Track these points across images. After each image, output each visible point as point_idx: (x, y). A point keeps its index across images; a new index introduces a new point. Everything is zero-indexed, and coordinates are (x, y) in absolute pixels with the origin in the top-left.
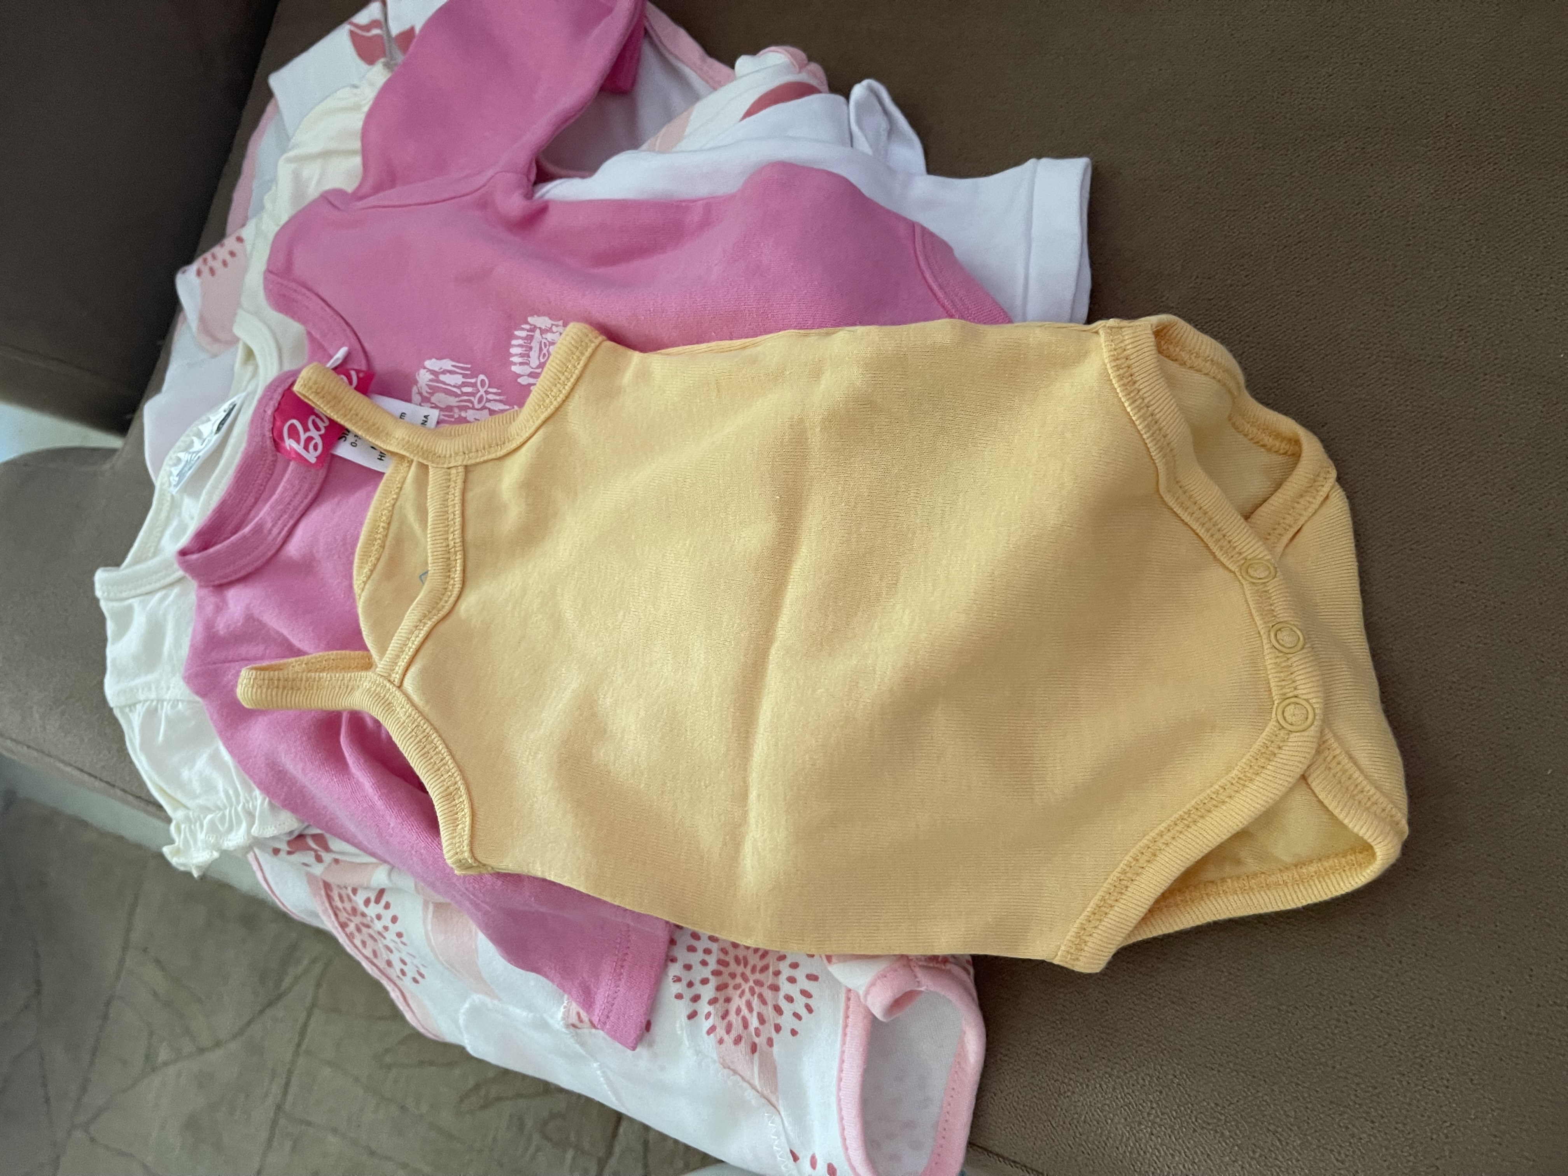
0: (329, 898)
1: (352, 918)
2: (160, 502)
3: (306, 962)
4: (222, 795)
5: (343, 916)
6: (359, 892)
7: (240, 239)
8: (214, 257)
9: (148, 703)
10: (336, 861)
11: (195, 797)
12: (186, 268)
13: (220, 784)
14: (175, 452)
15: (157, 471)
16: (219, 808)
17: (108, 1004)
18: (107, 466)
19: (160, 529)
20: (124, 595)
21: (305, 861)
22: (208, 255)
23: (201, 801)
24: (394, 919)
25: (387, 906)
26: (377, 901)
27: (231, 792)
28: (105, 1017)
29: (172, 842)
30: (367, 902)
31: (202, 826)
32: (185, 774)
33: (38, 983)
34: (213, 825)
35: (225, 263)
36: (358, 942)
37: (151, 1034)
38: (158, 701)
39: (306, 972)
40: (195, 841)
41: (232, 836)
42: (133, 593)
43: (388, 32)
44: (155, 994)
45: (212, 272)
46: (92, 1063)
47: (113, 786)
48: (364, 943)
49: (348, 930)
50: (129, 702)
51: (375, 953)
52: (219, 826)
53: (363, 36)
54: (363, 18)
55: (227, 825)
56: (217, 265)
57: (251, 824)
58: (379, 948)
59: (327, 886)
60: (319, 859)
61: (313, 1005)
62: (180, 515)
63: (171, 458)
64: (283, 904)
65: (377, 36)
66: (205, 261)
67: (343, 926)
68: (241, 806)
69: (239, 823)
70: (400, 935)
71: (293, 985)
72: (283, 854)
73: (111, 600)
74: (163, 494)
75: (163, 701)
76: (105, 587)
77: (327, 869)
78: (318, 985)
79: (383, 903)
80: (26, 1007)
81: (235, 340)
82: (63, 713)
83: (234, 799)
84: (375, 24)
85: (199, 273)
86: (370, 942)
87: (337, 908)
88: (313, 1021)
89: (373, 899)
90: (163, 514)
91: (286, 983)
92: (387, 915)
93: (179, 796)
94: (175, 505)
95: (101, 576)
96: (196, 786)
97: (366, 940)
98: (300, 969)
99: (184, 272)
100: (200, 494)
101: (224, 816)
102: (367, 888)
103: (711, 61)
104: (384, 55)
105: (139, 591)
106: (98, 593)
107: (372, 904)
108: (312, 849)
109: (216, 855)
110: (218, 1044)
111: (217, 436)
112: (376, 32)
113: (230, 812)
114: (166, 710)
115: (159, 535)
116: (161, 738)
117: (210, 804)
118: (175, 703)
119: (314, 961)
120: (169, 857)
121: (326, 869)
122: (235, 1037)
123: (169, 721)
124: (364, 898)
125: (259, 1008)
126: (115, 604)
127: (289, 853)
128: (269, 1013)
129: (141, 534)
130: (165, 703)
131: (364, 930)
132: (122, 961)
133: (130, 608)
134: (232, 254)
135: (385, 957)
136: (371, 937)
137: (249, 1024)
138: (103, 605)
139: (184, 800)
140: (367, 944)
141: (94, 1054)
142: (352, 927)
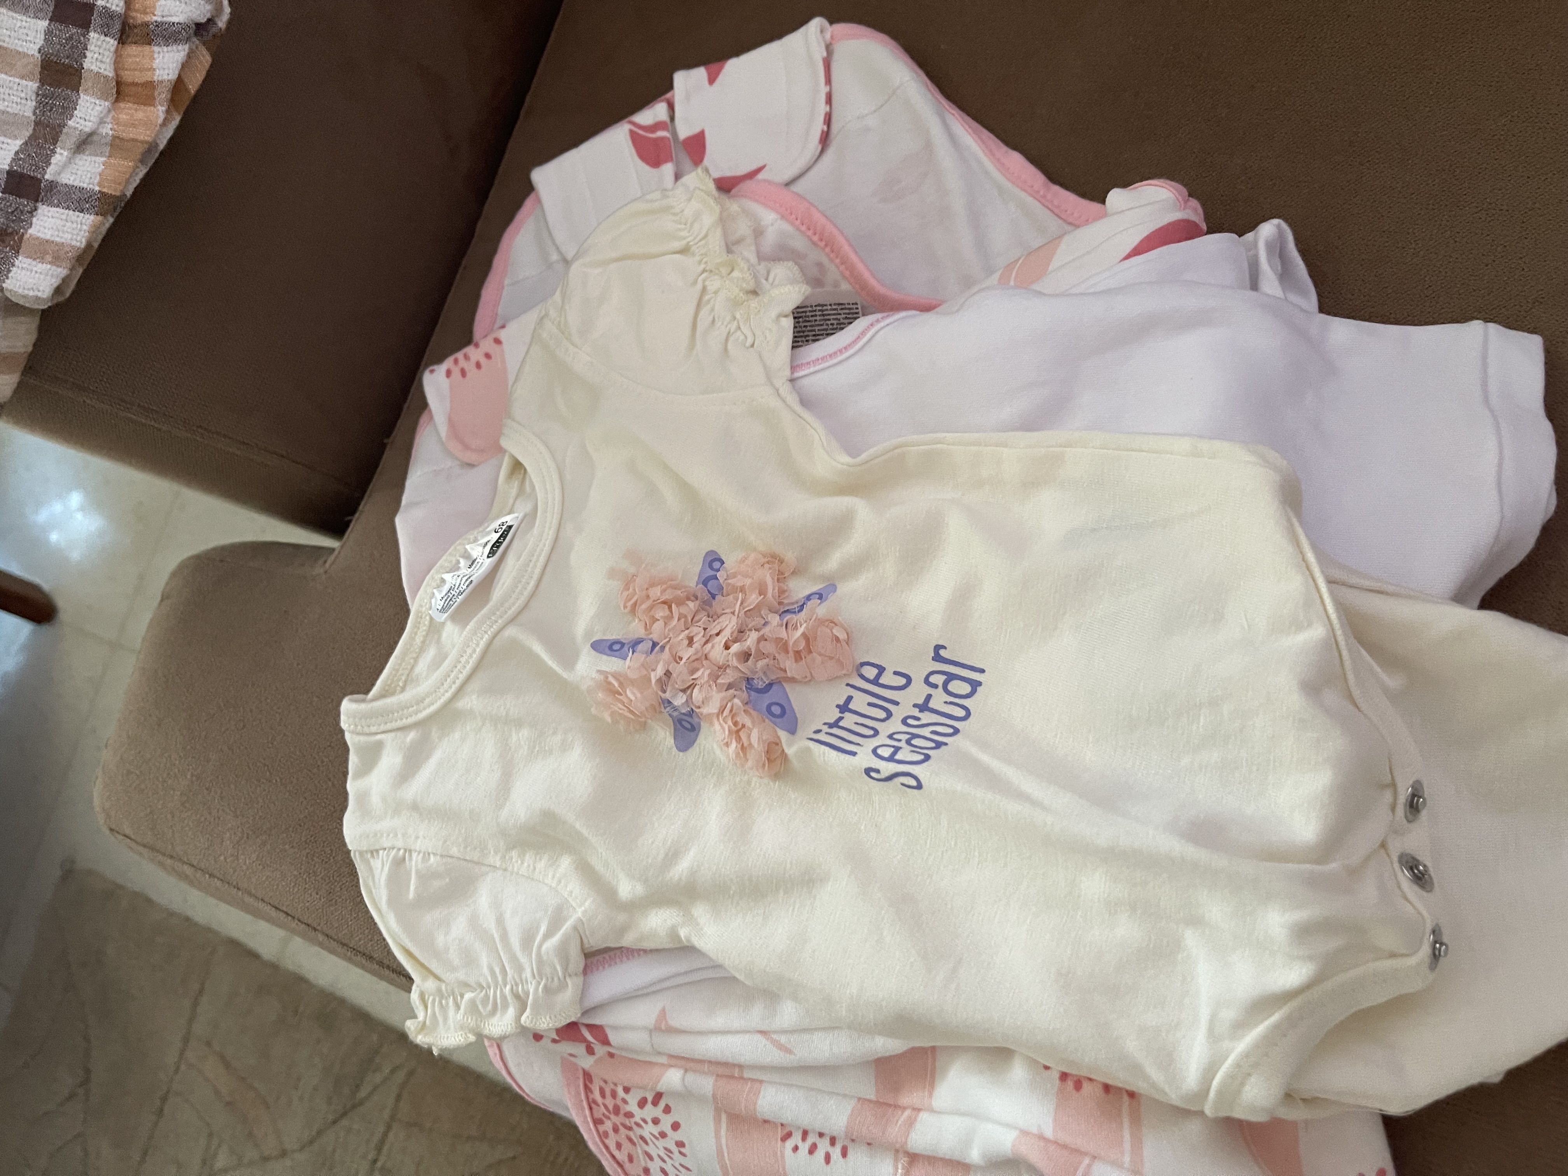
0: (587, 1089)
1: (612, 1116)
2: (416, 626)
3: (387, 1070)
4: (486, 971)
5: (600, 1112)
6: (632, 1091)
7: (498, 341)
8: (466, 357)
9: (394, 852)
10: (611, 1055)
11: (454, 969)
12: (435, 367)
13: (484, 960)
14: (438, 572)
15: (415, 592)
16: (482, 987)
17: (164, 1099)
18: (318, 570)
19: (415, 655)
20: (373, 729)
21: (573, 1052)
22: (460, 355)
23: (461, 975)
24: (676, 1126)
25: (667, 1110)
26: (655, 1103)
27: (497, 970)
28: (160, 1113)
29: (415, 1017)
30: (642, 1103)
31: (458, 1007)
32: (440, 940)
33: (88, 1071)
34: (473, 1007)
35: (478, 365)
36: (611, 1142)
37: (210, 1135)
38: (405, 850)
39: (386, 1080)
40: (445, 1019)
41: (494, 1020)
42: (383, 728)
43: (674, 133)
44: (217, 1092)
45: (463, 373)
46: (142, 1161)
47: (315, 930)
48: (619, 1146)
49: (601, 1128)
50: (372, 848)
51: (631, 1159)
52: (480, 1007)
53: (649, 138)
54: (646, 117)
55: (490, 1007)
56: (470, 367)
57: (522, 1010)
58: (637, 1153)
59: (588, 1077)
60: (590, 1051)
61: (393, 1118)
62: (438, 641)
63: (433, 578)
64: (520, 1087)
65: (663, 139)
66: (456, 361)
67: (597, 1122)
68: (508, 987)
69: (505, 1006)
70: (680, 1144)
71: (370, 1094)
72: (546, 1042)
73: (359, 734)
74: (419, 616)
75: (410, 851)
76: (351, 720)
77: (599, 1061)
78: (399, 1097)
79: (662, 1105)
80: (71, 1097)
81: (501, 451)
82: (264, 843)
83: (500, 979)
84: (658, 126)
85: (449, 373)
86: (626, 1145)
87: (595, 1102)
88: (391, 1136)
89: (650, 1099)
90: (418, 640)
91: (362, 1093)
92: (666, 1122)
93: (433, 965)
94: (434, 628)
95: (347, 706)
96: (454, 957)
97: (623, 1142)
98: (378, 1078)
99: (432, 371)
100: (467, 624)
101: (487, 996)
102: (644, 1088)
103: (1056, 188)
104: (671, 160)
105: (389, 726)
106: (344, 725)
107: (649, 1106)
108: (585, 1040)
109: (472, 1038)
110: (284, 1154)
111: (490, 559)
112: (661, 134)
113: (495, 993)
114: (415, 862)
115: (412, 661)
116: (411, 895)
117: (472, 981)
118: (427, 855)
119: (393, 1071)
120: (412, 1036)
121: (595, 1062)
122: (302, 1148)
123: (420, 876)
124: (639, 1098)
125: (331, 1117)
126: (362, 739)
127: (554, 1041)
128: (345, 1122)
129: (392, 659)
130: (414, 855)
131: (622, 1130)
132: (182, 1053)
133: (380, 745)
134: (488, 356)
135: (643, 1164)
136: (630, 1140)
137: (320, 1133)
138: (348, 736)
139: (438, 971)
140: (623, 1147)
141: (145, 1153)
142: (608, 1126)
